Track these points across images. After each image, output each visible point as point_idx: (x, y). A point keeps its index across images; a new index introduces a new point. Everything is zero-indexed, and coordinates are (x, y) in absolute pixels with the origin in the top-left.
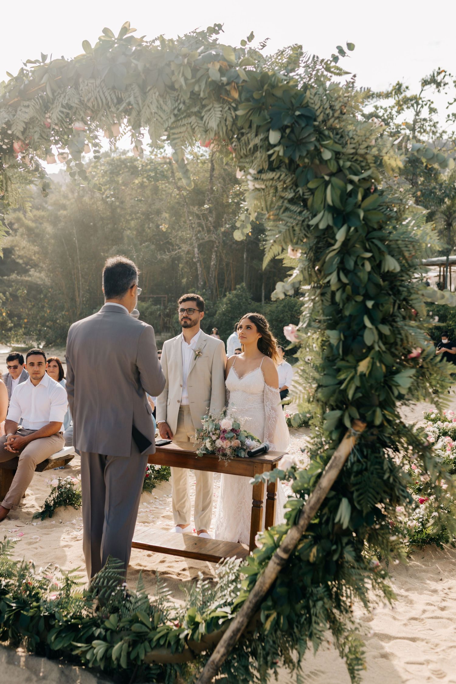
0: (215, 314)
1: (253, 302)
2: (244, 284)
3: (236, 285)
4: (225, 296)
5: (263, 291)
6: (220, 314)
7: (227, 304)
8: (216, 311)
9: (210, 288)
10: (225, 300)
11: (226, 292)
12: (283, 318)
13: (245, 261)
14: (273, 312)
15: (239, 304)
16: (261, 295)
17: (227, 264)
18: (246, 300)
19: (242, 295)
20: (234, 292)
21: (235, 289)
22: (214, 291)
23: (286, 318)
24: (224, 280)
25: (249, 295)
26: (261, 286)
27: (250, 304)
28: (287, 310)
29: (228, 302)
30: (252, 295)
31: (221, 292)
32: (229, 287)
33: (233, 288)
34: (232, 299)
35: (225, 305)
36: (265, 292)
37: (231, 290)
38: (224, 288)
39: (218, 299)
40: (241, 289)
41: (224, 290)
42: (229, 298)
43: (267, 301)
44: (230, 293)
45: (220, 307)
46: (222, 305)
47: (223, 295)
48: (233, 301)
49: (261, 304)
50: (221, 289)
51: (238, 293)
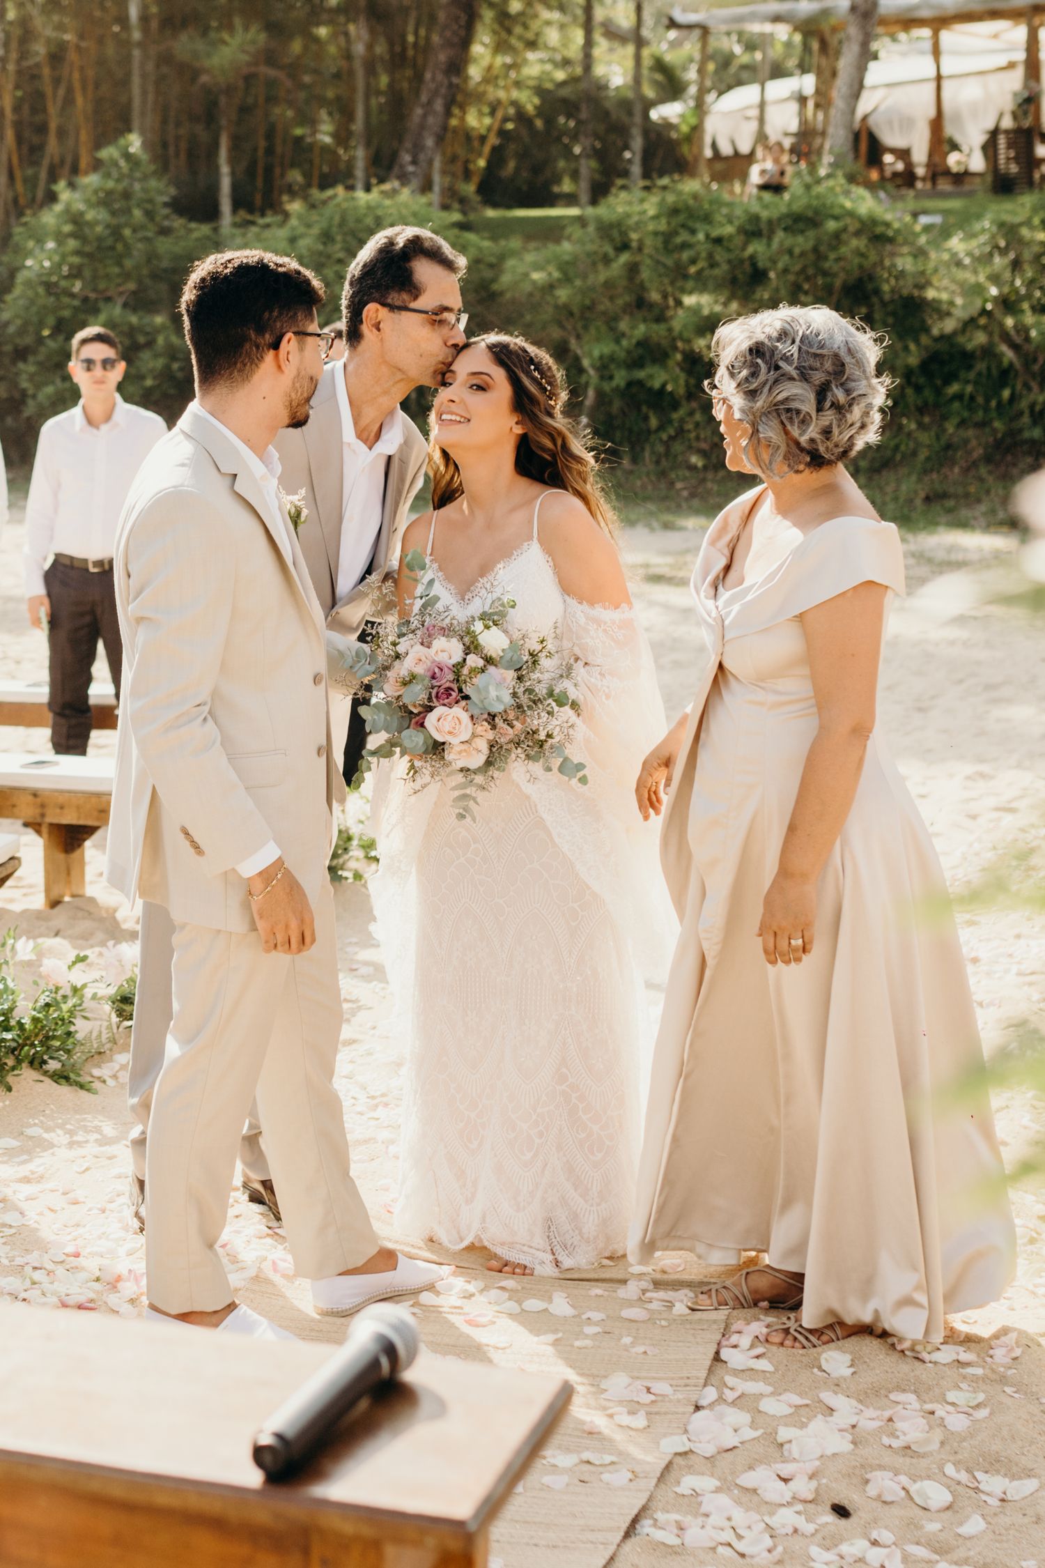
0: (8, 288)
1: (178, 223)
2: (134, 143)
3: (98, 145)
4: (52, 198)
5: (225, 169)
6: (28, 283)
7: (60, 238)
8: (13, 272)
10: (49, 218)
11: (53, 177)
13: (137, 35)
15: (116, 232)
16: (214, 189)
17: (57, 56)
18: (149, 214)
19: (127, 195)
20: (91, 180)
21: (97, 165)
24: (42, 129)
25: (161, 190)
26: (215, 146)
27: (165, 232)
29: (67, 228)
30: (173, 191)
31: (31, 182)
32: (69, 160)
33: (84, 162)
34: (82, 214)
35: (51, 245)
36: (233, 174)
37: (75, 170)
38: (46, 162)
39: (21, 214)
40: (122, 163)
41: (43, 175)
42: (67, 210)
43: (243, 214)
44: (72, 185)
45: (29, 254)
46: (40, 241)
47: (40, 194)
48: (88, 223)
49: (216, 230)
50: (30, 172)
51: (110, 184)
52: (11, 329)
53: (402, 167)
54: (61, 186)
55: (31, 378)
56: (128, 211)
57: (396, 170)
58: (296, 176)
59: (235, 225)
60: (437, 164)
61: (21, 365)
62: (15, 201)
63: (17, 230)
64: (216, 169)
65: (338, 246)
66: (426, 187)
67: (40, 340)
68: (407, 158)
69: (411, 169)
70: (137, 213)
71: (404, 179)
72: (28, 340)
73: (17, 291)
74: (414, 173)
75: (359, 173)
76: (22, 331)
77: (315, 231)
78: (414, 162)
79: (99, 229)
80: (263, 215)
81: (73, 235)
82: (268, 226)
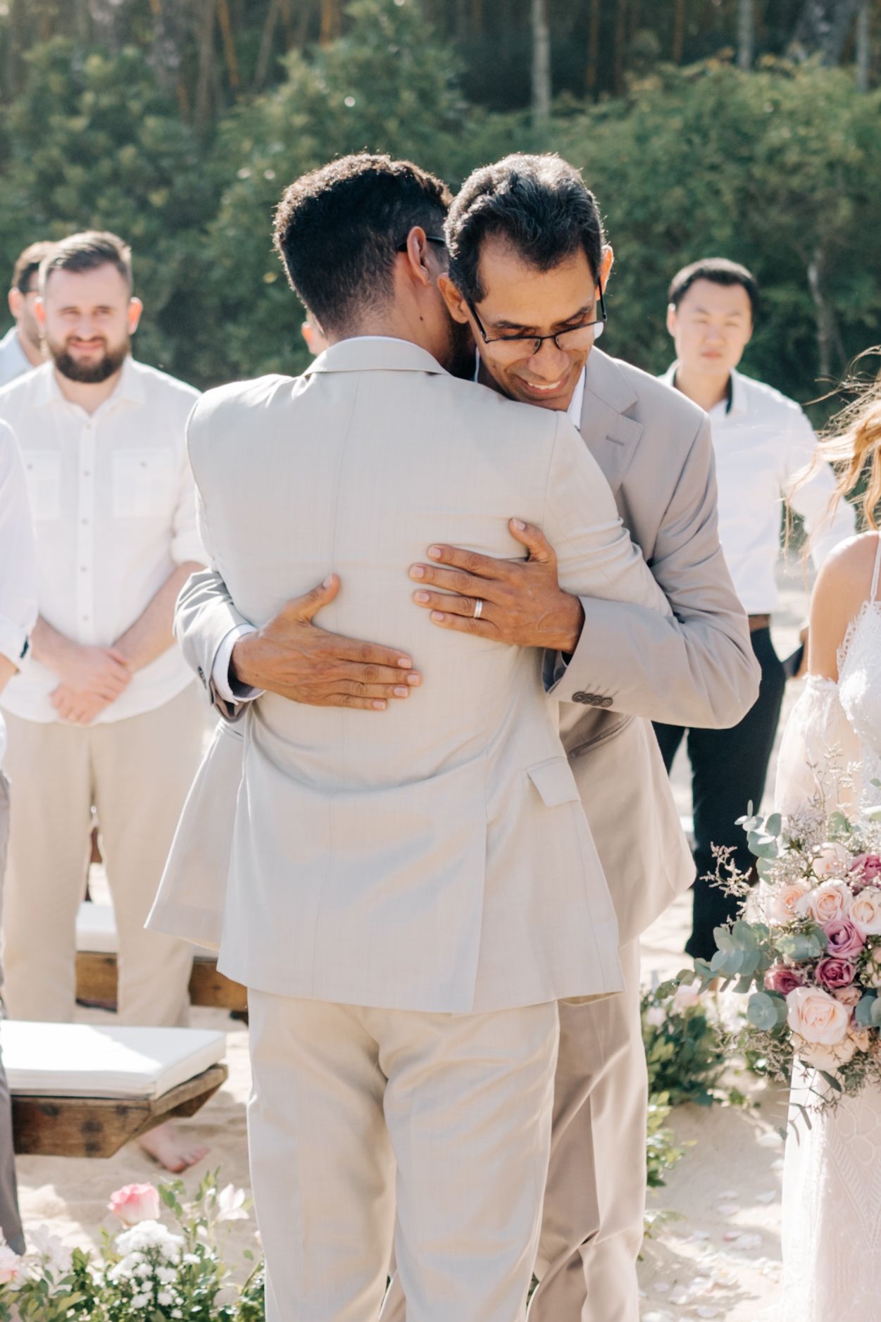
0: (212, 212)
4: (279, 76)
5: (541, 31)
6: (243, 205)
7: (289, 135)
8: (220, 187)
9: (171, 31)
10: (274, 106)
11: (281, 45)
12: (687, 212)
14: (619, 176)
16: (524, 59)
18: (426, 97)
20: (338, 48)
21: (346, 26)
22: (206, 49)
23: (711, 212)
27: (449, 126)
28: (711, 154)
29: (300, 120)
30: (462, 66)
31: (248, 53)
32: (305, 17)
33: (326, 24)
34: (322, 99)
35: (277, 147)
36: (553, 38)
37: (315, 33)
38: (271, 22)
39: (232, 102)
40: (385, 21)
41: (266, 41)
42: (302, 92)
43: (567, 98)
44: (308, 57)
45: (244, 159)
46: (260, 141)
47: (262, 70)
48: (331, 114)
49: (527, 123)
50: (245, 36)
51: (366, 52)
52: (217, 274)
53: (809, 25)
54: (292, 60)
55: (246, 344)
56: (393, 94)
57: (801, 29)
58: (648, 40)
59: (555, 114)
60: (863, 21)
61: (231, 328)
62: (225, 80)
63: (226, 125)
64: (529, 29)
65: (713, 146)
66: (847, 56)
67: (260, 290)
68: (818, 12)
69: (823, 28)
70: (408, 97)
71: (811, 42)
72: (242, 290)
73: (225, 217)
74: (826, 35)
75: (745, 34)
76: (233, 276)
77: (676, 122)
78: (828, 17)
79: (348, 122)
80: (596, 101)
81: (307, 130)
82: (603, 117)
